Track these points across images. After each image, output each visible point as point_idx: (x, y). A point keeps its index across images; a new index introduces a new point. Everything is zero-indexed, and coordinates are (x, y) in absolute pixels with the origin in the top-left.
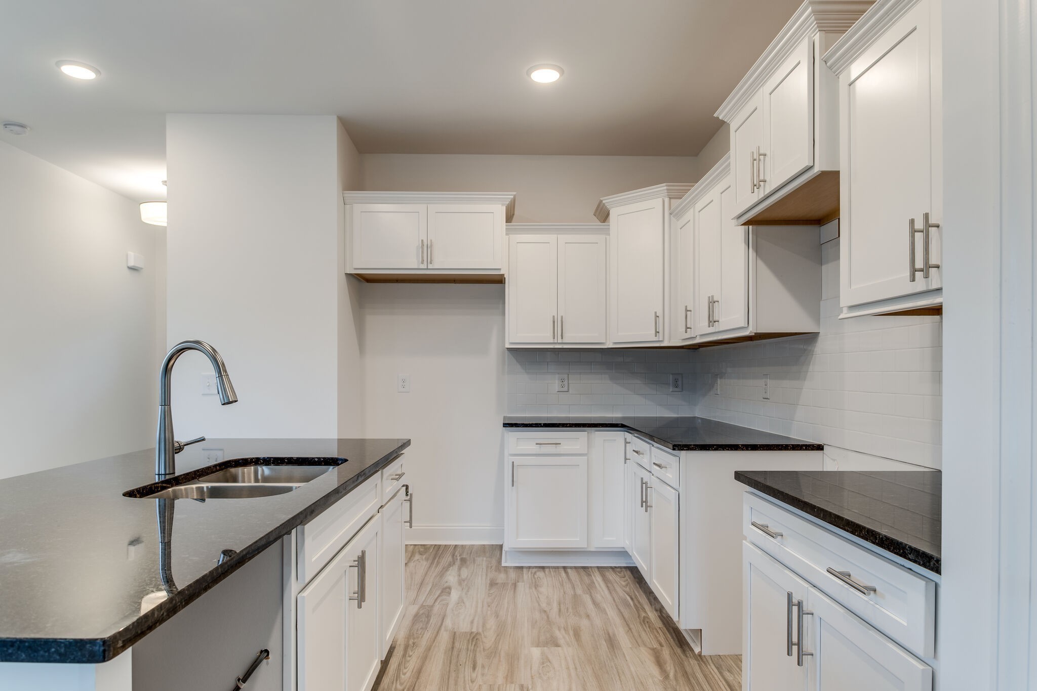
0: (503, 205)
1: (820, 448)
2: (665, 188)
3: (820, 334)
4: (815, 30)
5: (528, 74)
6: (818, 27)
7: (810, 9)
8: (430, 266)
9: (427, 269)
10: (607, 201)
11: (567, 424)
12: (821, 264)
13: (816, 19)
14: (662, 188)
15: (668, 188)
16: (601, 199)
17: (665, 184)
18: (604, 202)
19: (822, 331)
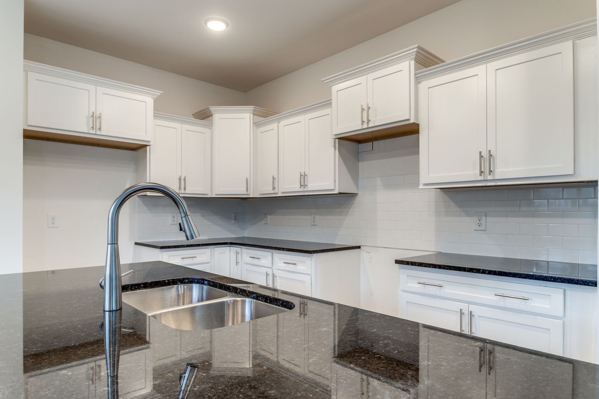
0: (152, 98)
1: (359, 247)
2: (253, 108)
3: (358, 194)
4: (413, 59)
5: (206, 22)
6: (415, 58)
7: (416, 50)
8: (98, 133)
9: (95, 134)
10: (212, 109)
11: (200, 244)
12: (359, 161)
13: (416, 55)
14: (251, 108)
15: (255, 109)
16: (209, 107)
17: (253, 106)
18: (211, 109)
19: (360, 193)
